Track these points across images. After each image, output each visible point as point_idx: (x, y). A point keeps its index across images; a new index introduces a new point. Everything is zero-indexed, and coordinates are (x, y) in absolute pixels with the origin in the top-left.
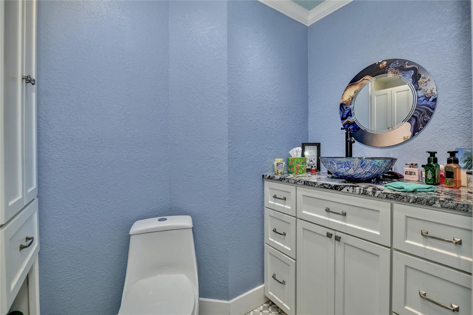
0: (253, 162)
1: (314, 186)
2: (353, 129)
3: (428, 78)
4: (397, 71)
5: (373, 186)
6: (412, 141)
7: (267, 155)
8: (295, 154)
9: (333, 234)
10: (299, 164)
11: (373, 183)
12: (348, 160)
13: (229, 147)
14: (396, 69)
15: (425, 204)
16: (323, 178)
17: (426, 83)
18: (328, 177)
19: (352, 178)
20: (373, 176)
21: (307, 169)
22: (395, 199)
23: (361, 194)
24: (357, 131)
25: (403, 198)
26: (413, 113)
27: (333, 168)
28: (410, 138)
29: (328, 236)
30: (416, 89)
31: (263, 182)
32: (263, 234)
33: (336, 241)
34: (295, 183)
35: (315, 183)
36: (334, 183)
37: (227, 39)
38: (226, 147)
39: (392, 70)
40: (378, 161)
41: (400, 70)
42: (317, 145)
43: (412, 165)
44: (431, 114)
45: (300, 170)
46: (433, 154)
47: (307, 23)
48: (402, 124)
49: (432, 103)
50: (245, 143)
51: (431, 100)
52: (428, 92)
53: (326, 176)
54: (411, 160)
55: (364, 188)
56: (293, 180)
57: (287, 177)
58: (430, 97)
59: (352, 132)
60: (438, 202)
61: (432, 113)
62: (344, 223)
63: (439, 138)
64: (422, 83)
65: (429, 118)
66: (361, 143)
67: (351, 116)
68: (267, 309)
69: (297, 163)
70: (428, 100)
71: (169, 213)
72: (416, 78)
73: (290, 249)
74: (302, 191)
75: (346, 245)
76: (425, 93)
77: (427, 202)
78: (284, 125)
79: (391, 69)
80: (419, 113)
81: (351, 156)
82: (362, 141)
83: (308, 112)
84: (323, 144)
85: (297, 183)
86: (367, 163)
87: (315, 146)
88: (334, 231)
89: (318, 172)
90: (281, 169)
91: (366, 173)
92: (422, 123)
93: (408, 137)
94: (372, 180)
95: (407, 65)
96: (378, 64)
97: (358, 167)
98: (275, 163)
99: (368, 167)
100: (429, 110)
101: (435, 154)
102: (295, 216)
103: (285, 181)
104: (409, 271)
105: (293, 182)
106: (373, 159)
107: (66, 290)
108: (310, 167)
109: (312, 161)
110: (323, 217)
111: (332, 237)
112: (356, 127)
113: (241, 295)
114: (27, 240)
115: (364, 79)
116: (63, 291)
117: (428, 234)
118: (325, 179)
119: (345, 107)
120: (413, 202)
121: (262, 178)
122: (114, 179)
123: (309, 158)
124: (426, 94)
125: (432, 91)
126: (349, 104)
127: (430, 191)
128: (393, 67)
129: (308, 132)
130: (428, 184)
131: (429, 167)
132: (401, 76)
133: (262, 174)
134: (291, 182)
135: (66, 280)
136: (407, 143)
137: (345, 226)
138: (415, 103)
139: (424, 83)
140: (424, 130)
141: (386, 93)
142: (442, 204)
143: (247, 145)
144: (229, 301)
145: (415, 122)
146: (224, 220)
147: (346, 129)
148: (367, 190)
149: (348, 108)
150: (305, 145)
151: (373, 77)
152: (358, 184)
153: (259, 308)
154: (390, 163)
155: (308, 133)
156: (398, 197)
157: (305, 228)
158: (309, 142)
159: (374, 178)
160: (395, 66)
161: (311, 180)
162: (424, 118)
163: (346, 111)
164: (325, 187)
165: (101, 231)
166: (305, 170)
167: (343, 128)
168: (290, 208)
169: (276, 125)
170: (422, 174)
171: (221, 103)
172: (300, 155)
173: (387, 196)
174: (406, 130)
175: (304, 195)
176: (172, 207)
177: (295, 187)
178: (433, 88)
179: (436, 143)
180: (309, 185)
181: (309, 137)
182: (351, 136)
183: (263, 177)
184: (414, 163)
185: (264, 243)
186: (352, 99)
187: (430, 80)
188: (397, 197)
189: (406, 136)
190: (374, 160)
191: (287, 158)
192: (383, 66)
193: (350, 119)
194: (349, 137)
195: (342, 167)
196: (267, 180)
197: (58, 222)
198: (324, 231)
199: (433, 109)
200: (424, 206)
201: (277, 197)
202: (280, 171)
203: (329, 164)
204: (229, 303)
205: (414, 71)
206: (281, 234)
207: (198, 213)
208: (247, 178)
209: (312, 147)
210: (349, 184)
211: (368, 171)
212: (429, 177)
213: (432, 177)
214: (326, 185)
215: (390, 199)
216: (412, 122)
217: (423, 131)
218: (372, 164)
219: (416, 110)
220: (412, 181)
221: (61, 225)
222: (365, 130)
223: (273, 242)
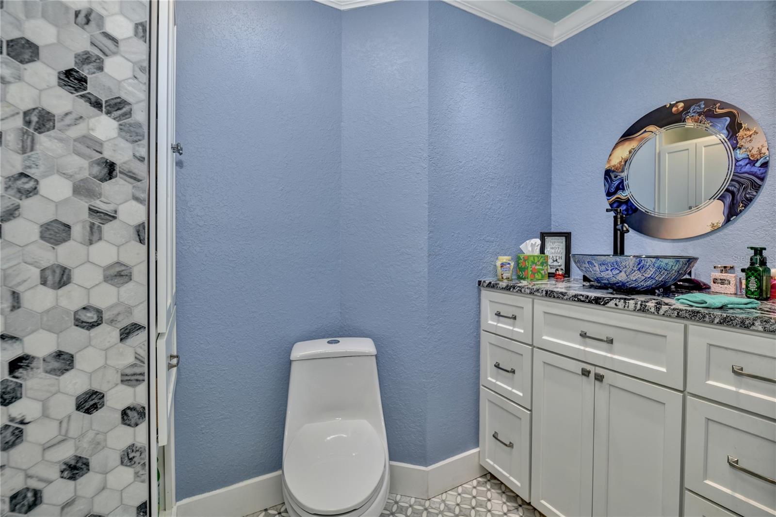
0: (465, 261)
1: (563, 298)
2: (627, 210)
3: (754, 129)
4: (702, 117)
5: (657, 300)
6: (726, 231)
7: (485, 251)
8: (530, 249)
9: (591, 372)
10: (536, 266)
11: (659, 295)
12: (618, 259)
13: (429, 238)
14: (699, 116)
15: (738, 326)
16: (575, 286)
17: (750, 137)
18: (584, 285)
19: (623, 287)
20: (658, 284)
21: (549, 273)
22: (691, 318)
23: (636, 310)
24: (634, 214)
25: (704, 317)
26: (728, 186)
27: (593, 272)
28: (722, 226)
29: (583, 374)
30: (734, 146)
31: (479, 291)
32: (478, 371)
33: (596, 381)
34: (531, 293)
35: (563, 294)
36: (593, 294)
37: (427, 77)
38: (426, 238)
39: (693, 116)
40: (666, 261)
41: (706, 116)
42: (566, 235)
43: (725, 269)
44: (757, 188)
45: (538, 275)
46: (758, 251)
47: (552, 43)
48: (710, 202)
49: (760, 170)
50: (454, 233)
51: (758, 164)
52: (754, 152)
53: (581, 284)
54: (724, 260)
55: (642, 302)
56: (528, 288)
57: (518, 285)
58: (758, 160)
59: (624, 216)
60: (760, 323)
61: (760, 185)
62: (609, 355)
63: (772, 226)
64: (744, 138)
65: (755, 194)
66: (638, 233)
67: (623, 189)
68: (483, 486)
69: (533, 263)
70: (754, 165)
71: (340, 333)
72: (734, 129)
73: (521, 394)
74: (542, 306)
75: (612, 389)
76: (749, 153)
77: (741, 323)
78: (512, 204)
79: (692, 114)
80: (737, 186)
81: (622, 253)
82: (641, 229)
83: (551, 184)
84: (576, 235)
85: (535, 293)
86: (648, 264)
87: (561, 238)
88: (594, 367)
89: (567, 279)
90: (508, 272)
91: (645, 280)
92: (742, 201)
93: (719, 224)
94: (657, 291)
95: (719, 109)
96: (669, 107)
97: (633, 270)
98: (498, 264)
99: (649, 271)
100: (754, 181)
101: (763, 251)
102: (531, 343)
103: (515, 291)
104: (712, 427)
105: (529, 292)
106: (657, 257)
107: (207, 433)
108: (553, 271)
109: (556, 260)
110: (576, 345)
111: (590, 375)
112: (631, 206)
113: (444, 460)
114: (172, 358)
115: (645, 131)
116: (203, 434)
117: (742, 371)
118: (579, 289)
119: (612, 175)
120: (720, 323)
121: (477, 285)
122: (268, 282)
123: (553, 256)
124: (750, 156)
125: (760, 151)
126: (620, 170)
127: (750, 308)
128: (694, 112)
129: (551, 215)
130: (749, 298)
131: (753, 272)
132: (708, 126)
133: (477, 280)
134: (525, 291)
135: (207, 419)
136: (718, 234)
137: (612, 358)
138: (732, 169)
139: (747, 137)
140: (746, 213)
141: (686, 148)
142: (766, 326)
143: (455, 236)
144: (426, 467)
145: (731, 200)
146: (420, 346)
147: (615, 210)
148: (647, 304)
149: (619, 177)
150: (545, 235)
151: (661, 128)
152: (633, 297)
153: (470, 483)
154: (686, 264)
155: (551, 217)
156: (696, 316)
157: (546, 362)
158: (552, 231)
159: (660, 287)
160: (698, 111)
161: (555, 290)
162: (745, 194)
163: (614, 182)
164: (580, 299)
165: (251, 355)
166: (545, 274)
167: (609, 209)
168: (522, 331)
169: (500, 204)
170: (741, 283)
171: (417, 172)
172: (537, 251)
173: (678, 314)
174: (715, 212)
175: (546, 311)
176: (344, 325)
177: (531, 300)
178: (763, 146)
179: (766, 234)
180: (554, 297)
181: (552, 223)
182: (622, 222)
183: (479, 285)
184: (729, 265)
185: (479, 384)
186: (626, 162)
187: (757, 133)
188: (694, 315)
189: (715, 222)
190: (658, 260)
191: (517, 255)
192: (678, 110)
193: (622, 195)
194: (619, 223)
195: (607, 270)
196: (485, 289)
197: (197, 339)
198: (578, 367)
199: (762, 179)
200: (737, 328)
201: (501, 314)
202: (507, 275)
203: (587, 265)
204: (427, 470)
205: (730, 118)
206: (507, 371)
207: (383, 335)
208: (455, 285)
209: (556, 239)
210: (619, 296)
211: (649, 276)
212: (752, 287)
213: (756, 288)
214: (582, 297)
215: (684, 318)
216: (726, 200)
217: (745, 215)
218: (656, 266)
219: (732, 180)
220: (724, 293)
221: (202, 344)
222: (646, 211)
223: (495, 384)
